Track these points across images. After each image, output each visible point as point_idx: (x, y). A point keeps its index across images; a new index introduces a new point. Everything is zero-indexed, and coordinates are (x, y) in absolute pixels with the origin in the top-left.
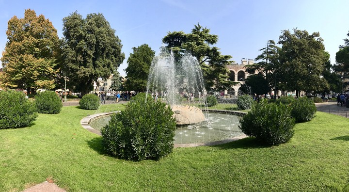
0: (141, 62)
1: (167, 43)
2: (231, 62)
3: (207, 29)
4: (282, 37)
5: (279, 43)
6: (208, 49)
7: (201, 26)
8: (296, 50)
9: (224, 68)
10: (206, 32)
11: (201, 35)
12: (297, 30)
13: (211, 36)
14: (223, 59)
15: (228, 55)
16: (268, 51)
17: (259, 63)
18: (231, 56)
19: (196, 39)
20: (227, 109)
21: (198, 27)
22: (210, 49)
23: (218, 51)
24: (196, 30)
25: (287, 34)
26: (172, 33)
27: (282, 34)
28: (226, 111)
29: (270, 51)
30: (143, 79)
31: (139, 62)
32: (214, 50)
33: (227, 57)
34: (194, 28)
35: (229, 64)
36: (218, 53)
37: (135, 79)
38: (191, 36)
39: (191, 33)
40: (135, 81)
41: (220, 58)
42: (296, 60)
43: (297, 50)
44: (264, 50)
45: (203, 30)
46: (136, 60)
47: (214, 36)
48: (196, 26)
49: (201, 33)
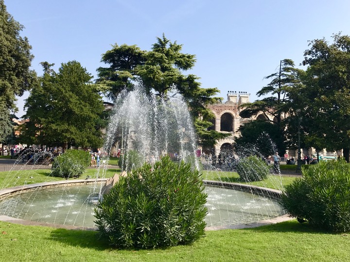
0: (66, 92)
1: (110, 62)
2: (216, 99)
3: (178, 44)
4: (310, 53)
5: (304, 63)
6: (180, 78)
7: (167, 39)
8: (341, 74)
9: (204, 109)
10: (177, 48)
11: (167, 54)
12: (342, 35)
13: (184, 56)
14: (204, 95)
15: (212, 88)
16: (282, 78)
17: (265, 100)
18: (218, 89)
19: (160, 61)
20: (223, 179)
21: (162, 40)
22: (184, 78)
23: (196, 81)
24: (160, 46)
25: (319, 46)
26: (119, 47)
27: (310, 48)
28: (222, 182)
29: (285, 78)
30: (69, 125)
31: (64, 91)
32: (191, 79)
33: (210, 91)
34: (157, 42)
35: (213, 103)
36: (197, 84)
37: (53, 123)
38: (152, 55)
39: (152, 50)
40: (54, 127)
41: (199, 93)
42: (343, 91)
43: (343, 73)
44: (274, 77)
45: (171, 46)
46: (58, 88)
47: (189, 57)
48: (160, 40)
49: (168, 52)
